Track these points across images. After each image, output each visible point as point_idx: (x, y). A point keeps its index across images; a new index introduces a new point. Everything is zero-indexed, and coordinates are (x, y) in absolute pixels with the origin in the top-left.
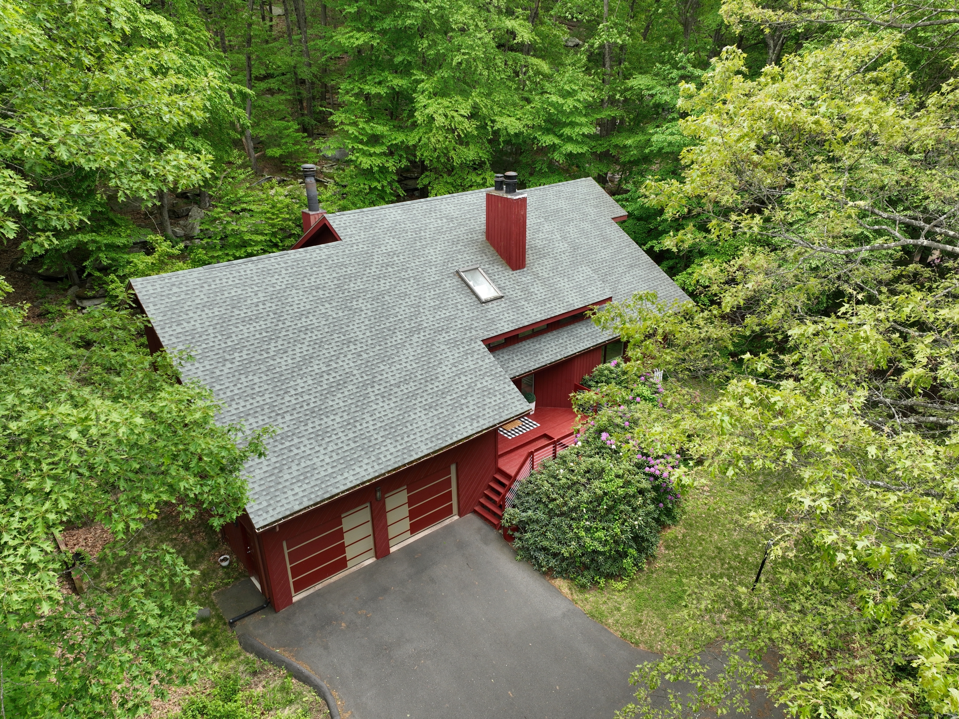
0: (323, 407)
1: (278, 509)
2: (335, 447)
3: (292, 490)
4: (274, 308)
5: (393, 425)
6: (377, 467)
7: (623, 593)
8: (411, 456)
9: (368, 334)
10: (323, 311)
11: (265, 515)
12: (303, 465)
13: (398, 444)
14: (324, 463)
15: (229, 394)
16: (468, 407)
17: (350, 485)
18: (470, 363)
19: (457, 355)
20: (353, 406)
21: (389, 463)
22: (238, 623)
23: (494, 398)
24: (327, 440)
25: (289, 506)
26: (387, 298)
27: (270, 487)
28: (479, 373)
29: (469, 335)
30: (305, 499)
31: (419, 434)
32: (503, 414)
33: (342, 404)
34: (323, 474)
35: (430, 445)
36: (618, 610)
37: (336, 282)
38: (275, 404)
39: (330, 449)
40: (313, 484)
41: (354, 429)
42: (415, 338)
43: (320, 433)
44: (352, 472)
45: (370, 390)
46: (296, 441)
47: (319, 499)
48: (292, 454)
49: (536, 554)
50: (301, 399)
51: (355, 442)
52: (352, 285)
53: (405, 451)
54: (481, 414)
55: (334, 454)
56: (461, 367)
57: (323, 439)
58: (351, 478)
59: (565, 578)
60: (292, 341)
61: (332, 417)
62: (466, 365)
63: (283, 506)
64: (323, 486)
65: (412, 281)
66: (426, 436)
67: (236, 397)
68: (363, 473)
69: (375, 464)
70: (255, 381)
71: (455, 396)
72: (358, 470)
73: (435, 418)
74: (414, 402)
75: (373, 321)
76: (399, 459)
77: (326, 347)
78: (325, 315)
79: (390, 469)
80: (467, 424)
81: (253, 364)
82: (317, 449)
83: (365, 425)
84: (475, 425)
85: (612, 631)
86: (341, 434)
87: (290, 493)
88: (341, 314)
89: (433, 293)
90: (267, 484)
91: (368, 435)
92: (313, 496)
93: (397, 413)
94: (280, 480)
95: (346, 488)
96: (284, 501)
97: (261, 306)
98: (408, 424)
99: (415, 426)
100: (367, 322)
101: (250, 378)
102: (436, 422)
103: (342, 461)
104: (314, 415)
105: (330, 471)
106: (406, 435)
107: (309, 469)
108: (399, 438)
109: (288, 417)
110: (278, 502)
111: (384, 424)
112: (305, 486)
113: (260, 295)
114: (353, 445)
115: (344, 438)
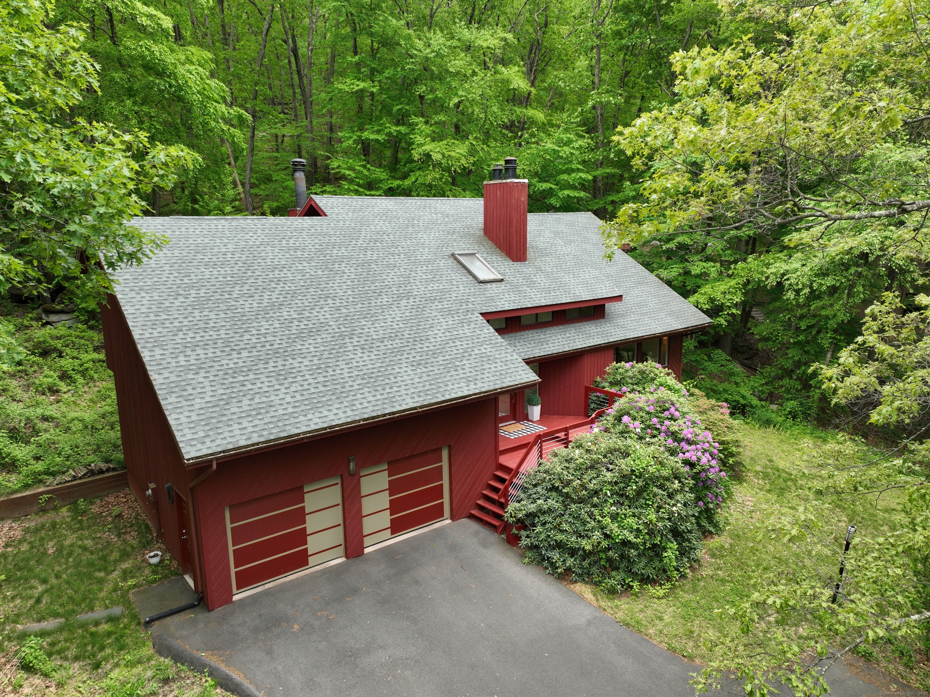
0: (289, 349)
1: (218, 442)
2: (300, 388)
3: (239, 423)
4: (244, 258)
5: (373, 375)
6: (350, 413)
7: (664, 601)
8: (393, 407)
9: (350, 292)
10: (300, 268)
11: (199, 446)
12: (257, 400)
13: (377, 393)
14: (283, 402)
15: (176, 324)
16: (463, 369)
17: (313, 427)
18: (466, 330)
19: (451, 322)
20: (326, 353)
21: (365, 411)
22: (157, 623)
23: (495, 365)
24: (291, 380)
25: (233, 440)
26: (373, 266)
27: (211, 418)
28: (476, 340)
29: (465, 307)
30: (255, 435)
31: (404, 387)
32: (505, 380)
33: (312, 349)
34: (281, 412)
35: (417, 399)
36: (661, 619)
37: (317, 247)
38: (231, 340)
39: (293, 389)
40: (266, 420)
41: (325, 374)
42: (404, 302)
43: (283, 373)
44: (318, 415)
45: (347, 340)
46: (252, 376)
47: (272, 437)
48: (244, 388)
49: (550, 554)
50: (263, 340)
51: (325, 386)
52: (335, 251)
53: (387, 401)
54: (478, 377)
55: (297, 395)
56: (456, 333)
57: (286, 379)
58: (317, 420)
59: (586, 583)
60: (260, 288)
61: (300, 360)
62: (461, 332)
63: (225, 438)
64: (280, 424)
65: (402, 256)
66: (413, 390)
67: (184, 328)
68: (333, 417)
69: (348, 409)
70: (211, 317)
71: (448, 357)
72: (326, 413)
73: (424, 375)
74: (399, 357)
75: (356, 283)
76: (378, 408)
77: (300, 298)
78: (303, 272)
79: (366, 416)
80: (462, 384)
81: (210, 302)
82: (277, 387)
83: (338, 372)
84: (472, 386)
85: (654, 642)
86: (307, 377)
87: (236, 426)
88: (320, 272)
89: (425, 268)
90: (208, 415)
91: (341, 381)
92: (265, 433)
93: (378, 365)
94: (225, 412)
95: (308, 429)
96: (227, 434)
97: (229, 255)
98: (391, 377)
99: (399, 379)
100: (349, 283)
101: (205, 313)
102: (425, 378)
103: (306, 402)
104: (277, 355)
105: (290, 410)
106: (388, 387)
107: (264, 405)
108: (379, 388)
109: (245, 354)
110: (218, 434)
111: (361, 373)
112: (257, 422)
113: (230, 246)
114: (322, 389)
115: (311, 381)
